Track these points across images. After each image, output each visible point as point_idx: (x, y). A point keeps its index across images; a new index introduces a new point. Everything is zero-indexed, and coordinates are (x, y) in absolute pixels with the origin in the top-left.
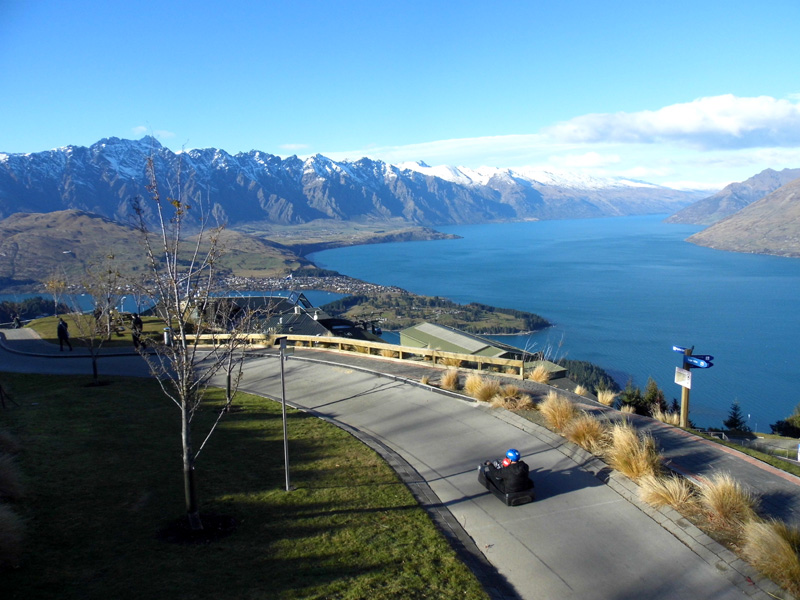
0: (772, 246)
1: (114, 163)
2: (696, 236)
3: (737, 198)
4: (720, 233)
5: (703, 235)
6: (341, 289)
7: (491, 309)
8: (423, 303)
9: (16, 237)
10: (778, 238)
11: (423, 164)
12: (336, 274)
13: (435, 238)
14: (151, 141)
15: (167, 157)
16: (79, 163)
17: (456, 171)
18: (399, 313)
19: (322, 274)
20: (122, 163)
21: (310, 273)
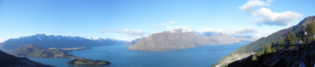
0: (139, 49)
1: (38, 37)
2: (129, 48)
3: (133, 42)
4: (132, 47)
5: (130, 48)
6: (73, 58)
7: (100, 61)
8: (88, 60)
9: (24, 48)
10: (140, 48)
11: (86, 37)
12: (72, 55)
13: (89, 49)
14: (44, 34)
15: (45, 36)
16: (34, 37)
17: (91, 38)
18: (84, 62)
19: (70, 55)
20: (39, 37)
21: (68, 55)
